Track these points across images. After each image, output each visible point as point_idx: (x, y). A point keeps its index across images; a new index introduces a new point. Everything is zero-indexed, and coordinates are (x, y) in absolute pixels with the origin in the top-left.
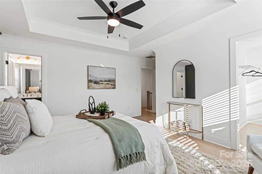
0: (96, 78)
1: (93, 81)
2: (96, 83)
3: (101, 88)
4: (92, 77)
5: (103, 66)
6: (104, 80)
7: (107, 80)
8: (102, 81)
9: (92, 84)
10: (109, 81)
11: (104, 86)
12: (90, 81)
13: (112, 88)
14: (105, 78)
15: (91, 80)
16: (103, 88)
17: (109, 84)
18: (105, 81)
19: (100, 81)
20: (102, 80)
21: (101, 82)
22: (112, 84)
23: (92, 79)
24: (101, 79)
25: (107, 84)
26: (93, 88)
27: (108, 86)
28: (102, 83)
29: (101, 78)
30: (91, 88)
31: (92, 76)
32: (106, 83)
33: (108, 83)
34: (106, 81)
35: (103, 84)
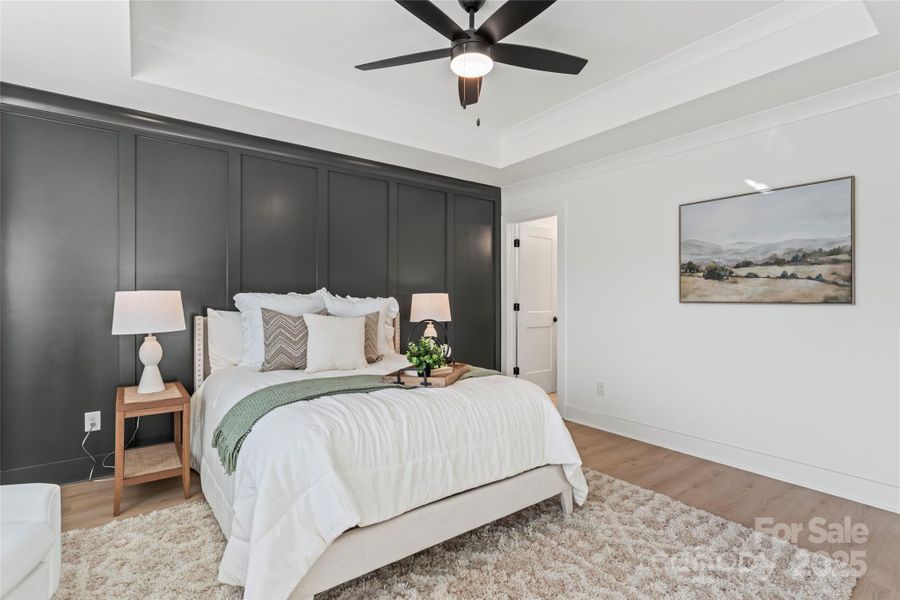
0: (717, 251)
1: (703, 268)
2: (714, 274)
3: (744, 298)
4: (695, 251)
5: (759, 187)
6: (760, 258)
7: (780, 253)
8: (747, 264)
9: (698, 281)
10: (799, 258)
11: (762, 289)
12: (688, 269)
13: (821, 299)
14: (772, 247)
15: (690, 263)
16: (758, 299)
17: (793, 276)
18: (767, 264)
19: (738, 266)
20: (749, 258)
21: (743, 271)
22: (819, 278)
23: (695, 260)
24: (748, 252)
25: (784, 276)
26: (700, 296)
27: (789, 288)
28: (750, 276)
29: (743, 248)
30: (691, 298)
31: (699, 247)
32: (777, 270)
33: (790, 269)
34: (779, 262)
35: (753, 281)
